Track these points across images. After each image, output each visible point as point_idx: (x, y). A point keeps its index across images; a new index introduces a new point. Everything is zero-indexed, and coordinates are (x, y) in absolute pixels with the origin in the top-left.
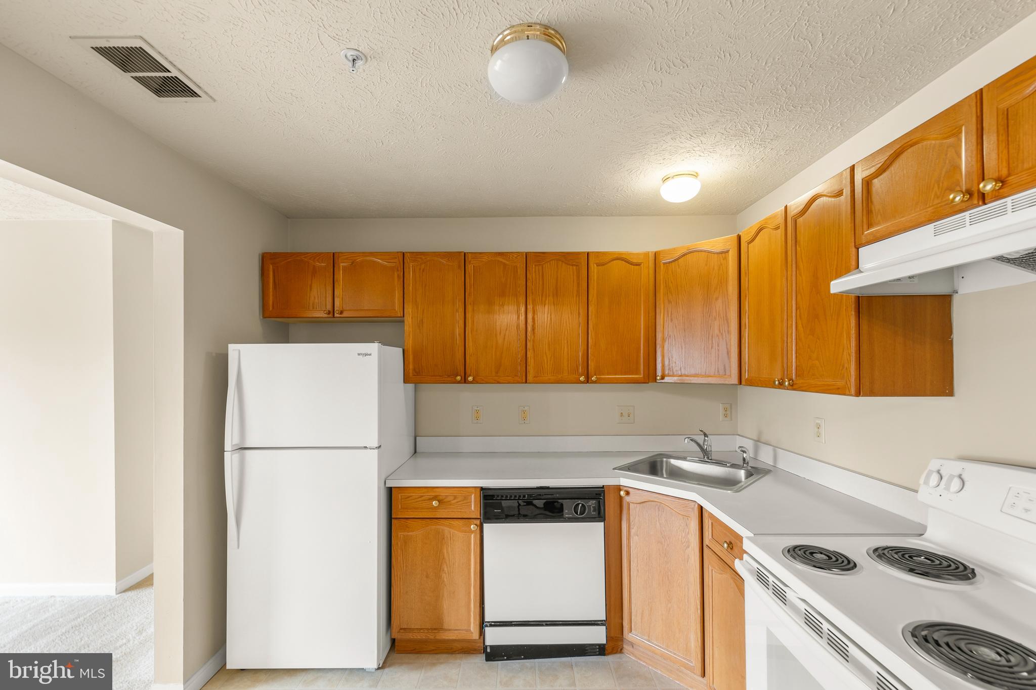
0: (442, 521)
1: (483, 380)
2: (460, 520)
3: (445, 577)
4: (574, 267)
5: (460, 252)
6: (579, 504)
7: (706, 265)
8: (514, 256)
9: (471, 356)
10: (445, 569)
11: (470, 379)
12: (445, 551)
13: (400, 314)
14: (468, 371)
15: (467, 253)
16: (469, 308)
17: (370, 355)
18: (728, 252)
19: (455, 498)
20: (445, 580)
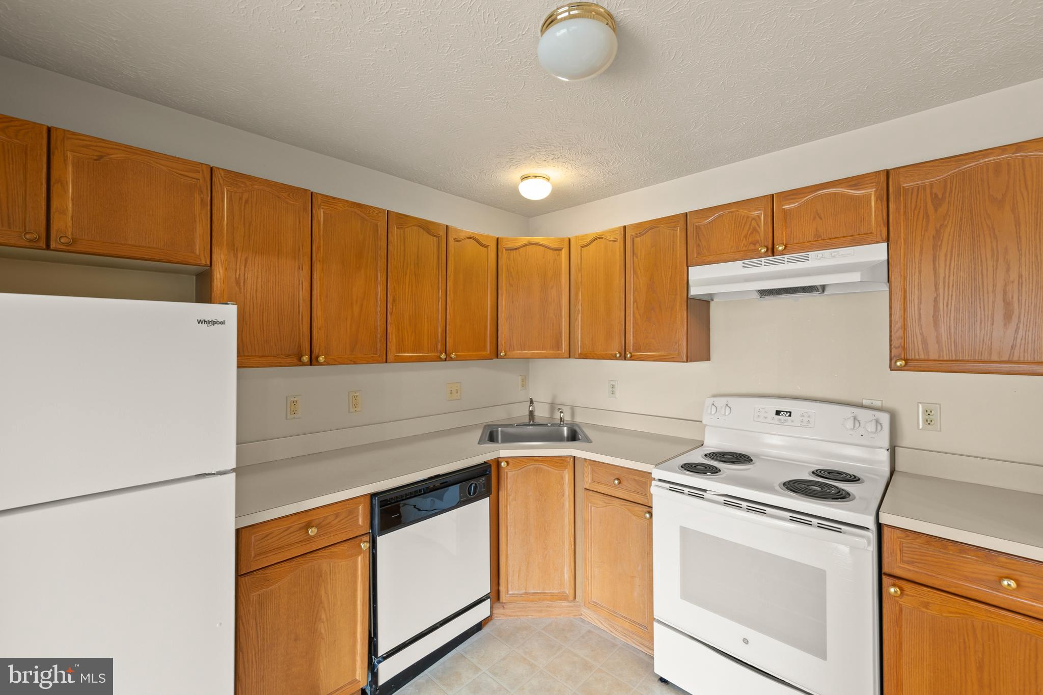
0: (320, 553)
1: (335, 361)
2: (344, 543)
3: (322, 628)
4: (435, 238)
5: (306, 190)
6: (472, 484)
7: (544, 258)
8: (375, 212)
9: (320, 329)
10: (323, 616)
11: (321, 359)
12: (323, 592)
13: (205, 261)
14: (316, 351)
15: (317, 193)
16: (317, 267)
17: (223, 323)
18: (561, 250)
19: (337, 516)
20: (323, 631)
